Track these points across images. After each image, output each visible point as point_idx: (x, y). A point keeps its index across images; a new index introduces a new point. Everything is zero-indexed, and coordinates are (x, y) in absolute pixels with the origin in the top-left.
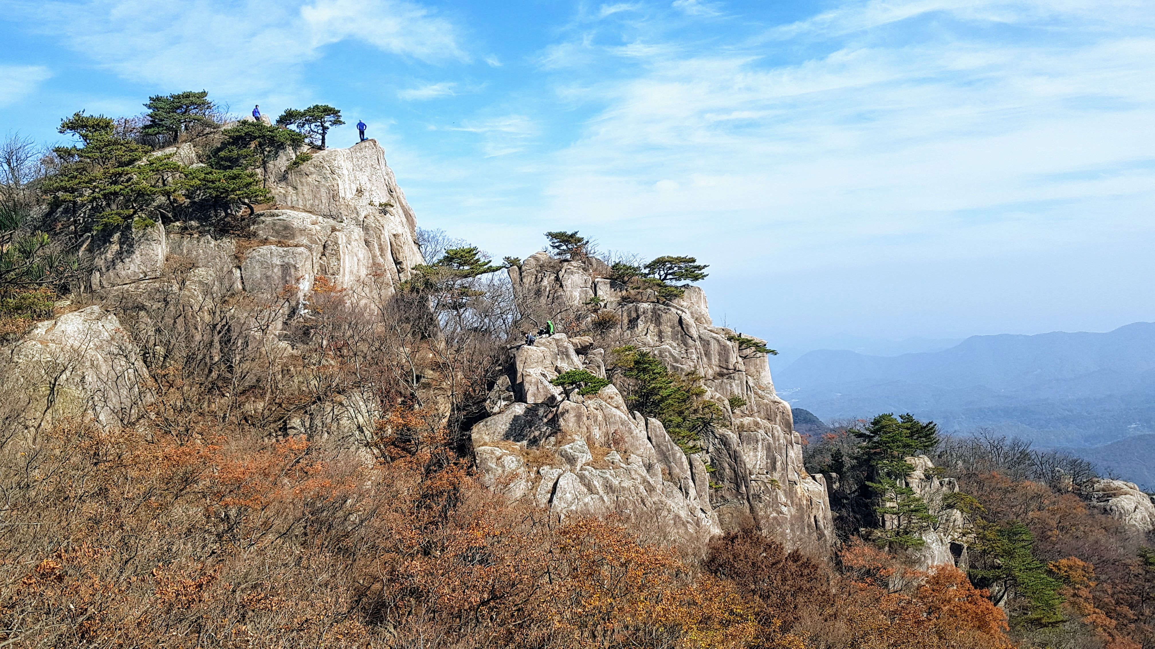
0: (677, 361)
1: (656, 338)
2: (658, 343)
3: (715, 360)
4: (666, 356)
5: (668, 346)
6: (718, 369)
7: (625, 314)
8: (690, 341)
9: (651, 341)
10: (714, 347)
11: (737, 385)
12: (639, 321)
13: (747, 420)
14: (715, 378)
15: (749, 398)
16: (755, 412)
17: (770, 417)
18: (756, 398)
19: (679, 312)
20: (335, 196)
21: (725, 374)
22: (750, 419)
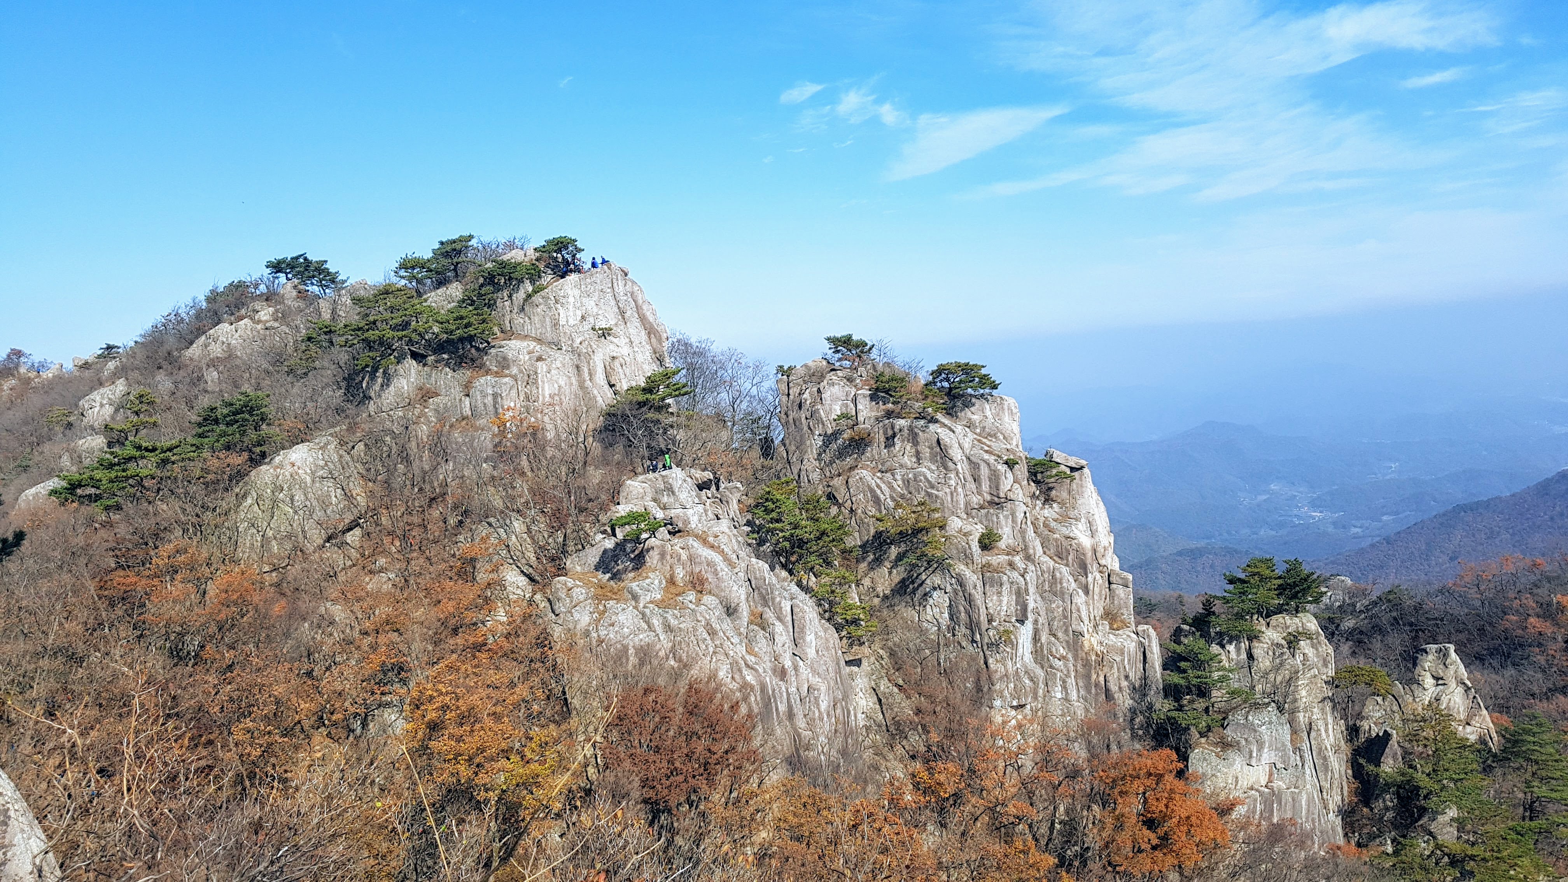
0: (933, 487)
1: (914, 460)
2: (916, 465)
3: (985, 487)
4: (921, 481)
5: (924, 469)
6: (988, 498)
7: (881, 431)
8: (950, 464)
9: (909, 462)
10: (984, 471)
11: (1006, 517)
12: (896, 440)
13: (997, 559)
14: (982, 507)
15: (1023, 532)
16: (1026, 549)
17: (1060, 555)
18: (1044, 532)
19: (939, 430)
20: (556, 325)
21: (997, 502)
22: (1003, 558)
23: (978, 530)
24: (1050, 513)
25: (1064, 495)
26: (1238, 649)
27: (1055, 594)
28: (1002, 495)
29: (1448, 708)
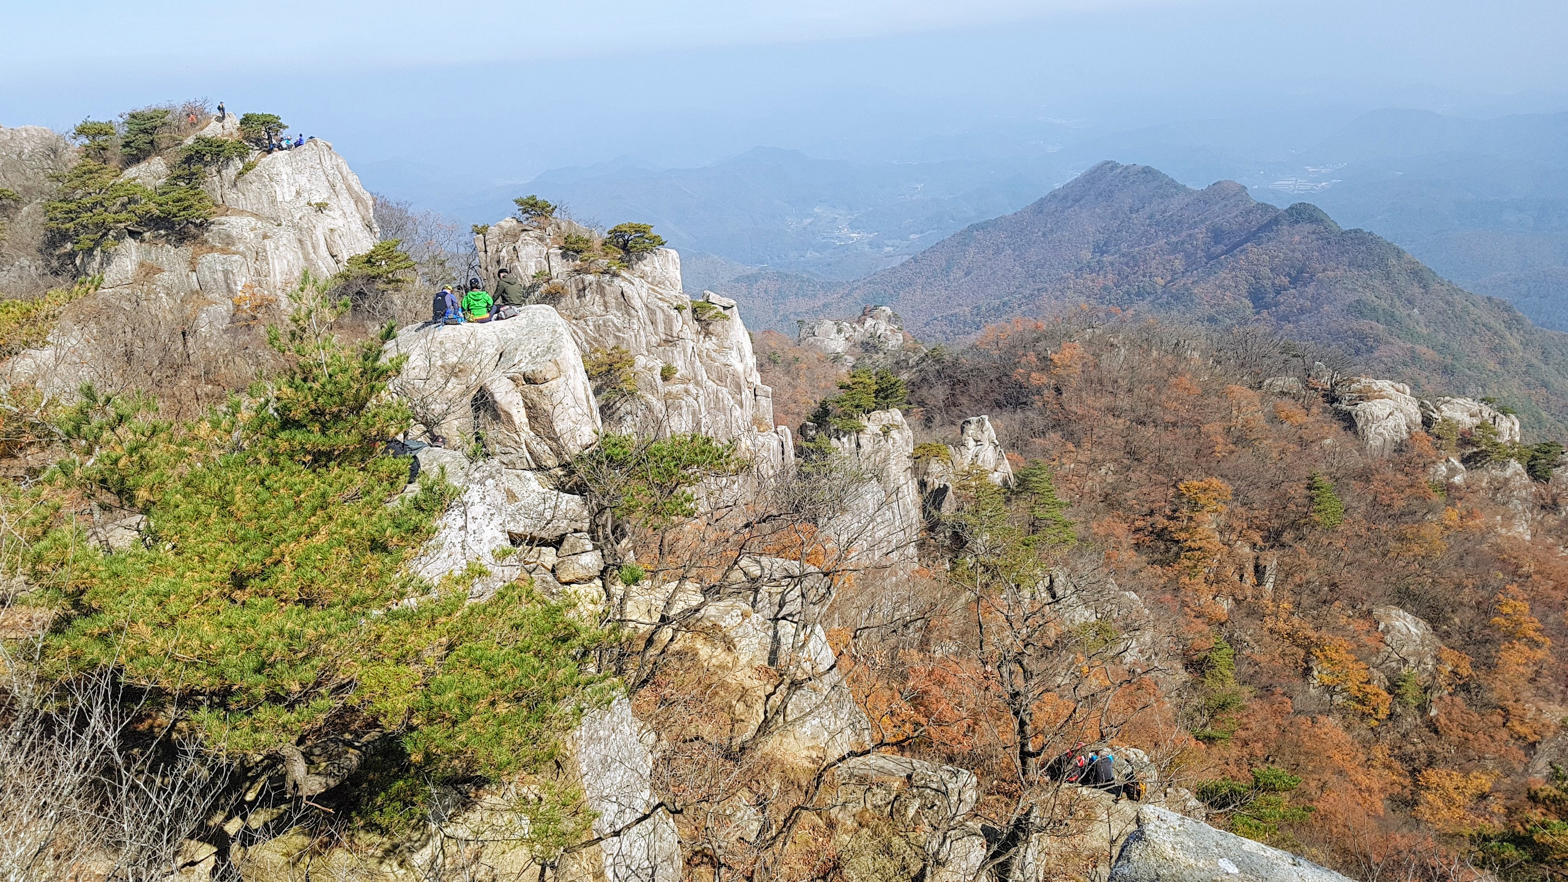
0: (619, 331)
1: (602, 308)
2: (604, 313)
3: (661, 328)
4: (609, 326)
5: (611, 316)
6: (664, 337)
7: (573, 285)
8: (633, 312)
9: (598, 310)
10: (660, 316)
11: (679, 353)
12: (586, 292)
13: (676, 388)
14: (659, 345)
15: (692, 363)
16: (695, 378)
17: (720, 379)
18: (707, 360)
19: (622, 284)
20: (273, 202)
21: (670, 341)
22: (680, 387)
23: (659, 365)
24: (710, 344)
25: (720, 329)
26: (850, 440)
27: (719, 410)
28: (675, 335)
29: (983, 461)
